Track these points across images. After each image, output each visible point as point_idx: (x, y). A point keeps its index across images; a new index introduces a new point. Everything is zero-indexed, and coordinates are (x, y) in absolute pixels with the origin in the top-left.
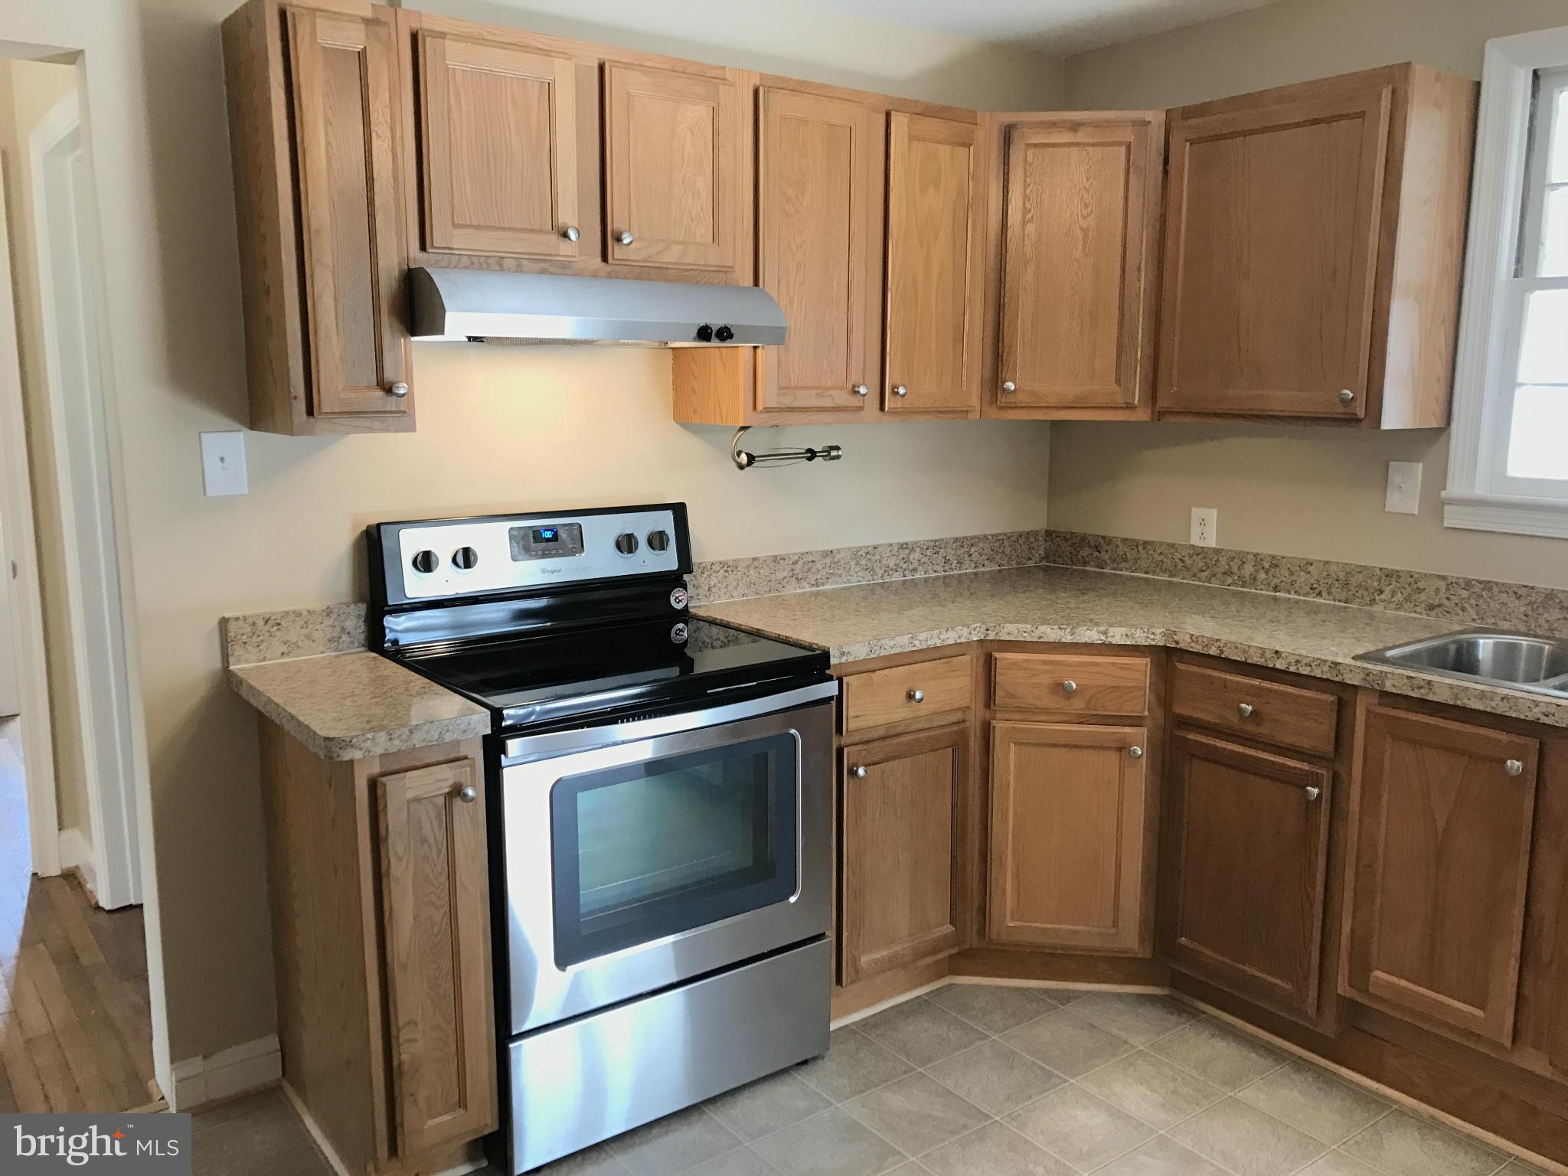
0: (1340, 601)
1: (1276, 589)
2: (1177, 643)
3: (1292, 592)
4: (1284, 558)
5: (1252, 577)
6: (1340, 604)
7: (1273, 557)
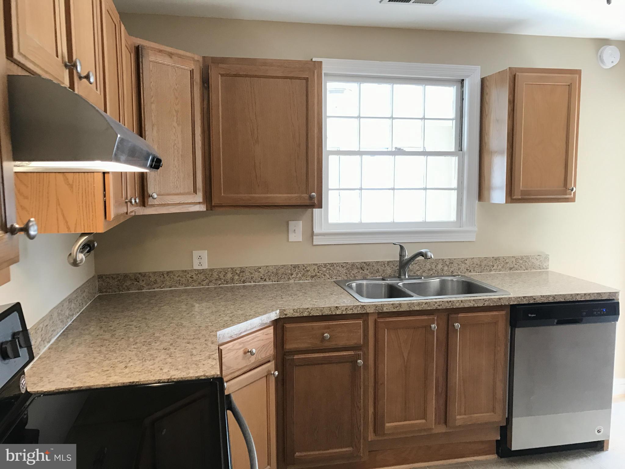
0: (275, 281)
1: (244, 282)
2: (286, 315)
3: (252, 282)
4: (247, 268)
5: (231, 279)
6: (275, 283)
7: (241, 268)
